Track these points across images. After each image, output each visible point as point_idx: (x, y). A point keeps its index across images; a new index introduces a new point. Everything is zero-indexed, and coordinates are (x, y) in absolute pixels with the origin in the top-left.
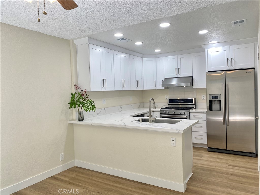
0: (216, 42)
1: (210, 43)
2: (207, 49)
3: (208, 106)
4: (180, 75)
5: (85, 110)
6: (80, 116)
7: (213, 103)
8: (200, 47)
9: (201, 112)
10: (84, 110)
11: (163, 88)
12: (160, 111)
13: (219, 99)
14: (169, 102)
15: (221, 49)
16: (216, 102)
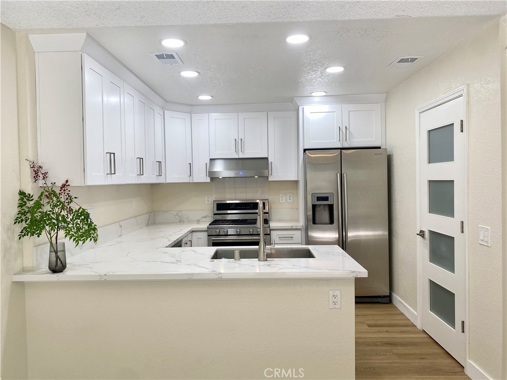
0: (324, 94)
1: (313, 94)
2: (302, 107)
3: (310, 216)
4: (244, 154)
5: (73, 238)
6: (57, 257)
7: (318, 209)
8: (291, 100)
9: (293, 228)
10: (70, 238)
11: (208, 180)
12: (206, 229)
13: (331, 202)
14: (217, 210)
15: (326, 108)
16: (322, 207)
